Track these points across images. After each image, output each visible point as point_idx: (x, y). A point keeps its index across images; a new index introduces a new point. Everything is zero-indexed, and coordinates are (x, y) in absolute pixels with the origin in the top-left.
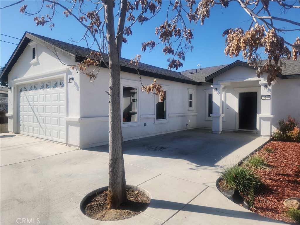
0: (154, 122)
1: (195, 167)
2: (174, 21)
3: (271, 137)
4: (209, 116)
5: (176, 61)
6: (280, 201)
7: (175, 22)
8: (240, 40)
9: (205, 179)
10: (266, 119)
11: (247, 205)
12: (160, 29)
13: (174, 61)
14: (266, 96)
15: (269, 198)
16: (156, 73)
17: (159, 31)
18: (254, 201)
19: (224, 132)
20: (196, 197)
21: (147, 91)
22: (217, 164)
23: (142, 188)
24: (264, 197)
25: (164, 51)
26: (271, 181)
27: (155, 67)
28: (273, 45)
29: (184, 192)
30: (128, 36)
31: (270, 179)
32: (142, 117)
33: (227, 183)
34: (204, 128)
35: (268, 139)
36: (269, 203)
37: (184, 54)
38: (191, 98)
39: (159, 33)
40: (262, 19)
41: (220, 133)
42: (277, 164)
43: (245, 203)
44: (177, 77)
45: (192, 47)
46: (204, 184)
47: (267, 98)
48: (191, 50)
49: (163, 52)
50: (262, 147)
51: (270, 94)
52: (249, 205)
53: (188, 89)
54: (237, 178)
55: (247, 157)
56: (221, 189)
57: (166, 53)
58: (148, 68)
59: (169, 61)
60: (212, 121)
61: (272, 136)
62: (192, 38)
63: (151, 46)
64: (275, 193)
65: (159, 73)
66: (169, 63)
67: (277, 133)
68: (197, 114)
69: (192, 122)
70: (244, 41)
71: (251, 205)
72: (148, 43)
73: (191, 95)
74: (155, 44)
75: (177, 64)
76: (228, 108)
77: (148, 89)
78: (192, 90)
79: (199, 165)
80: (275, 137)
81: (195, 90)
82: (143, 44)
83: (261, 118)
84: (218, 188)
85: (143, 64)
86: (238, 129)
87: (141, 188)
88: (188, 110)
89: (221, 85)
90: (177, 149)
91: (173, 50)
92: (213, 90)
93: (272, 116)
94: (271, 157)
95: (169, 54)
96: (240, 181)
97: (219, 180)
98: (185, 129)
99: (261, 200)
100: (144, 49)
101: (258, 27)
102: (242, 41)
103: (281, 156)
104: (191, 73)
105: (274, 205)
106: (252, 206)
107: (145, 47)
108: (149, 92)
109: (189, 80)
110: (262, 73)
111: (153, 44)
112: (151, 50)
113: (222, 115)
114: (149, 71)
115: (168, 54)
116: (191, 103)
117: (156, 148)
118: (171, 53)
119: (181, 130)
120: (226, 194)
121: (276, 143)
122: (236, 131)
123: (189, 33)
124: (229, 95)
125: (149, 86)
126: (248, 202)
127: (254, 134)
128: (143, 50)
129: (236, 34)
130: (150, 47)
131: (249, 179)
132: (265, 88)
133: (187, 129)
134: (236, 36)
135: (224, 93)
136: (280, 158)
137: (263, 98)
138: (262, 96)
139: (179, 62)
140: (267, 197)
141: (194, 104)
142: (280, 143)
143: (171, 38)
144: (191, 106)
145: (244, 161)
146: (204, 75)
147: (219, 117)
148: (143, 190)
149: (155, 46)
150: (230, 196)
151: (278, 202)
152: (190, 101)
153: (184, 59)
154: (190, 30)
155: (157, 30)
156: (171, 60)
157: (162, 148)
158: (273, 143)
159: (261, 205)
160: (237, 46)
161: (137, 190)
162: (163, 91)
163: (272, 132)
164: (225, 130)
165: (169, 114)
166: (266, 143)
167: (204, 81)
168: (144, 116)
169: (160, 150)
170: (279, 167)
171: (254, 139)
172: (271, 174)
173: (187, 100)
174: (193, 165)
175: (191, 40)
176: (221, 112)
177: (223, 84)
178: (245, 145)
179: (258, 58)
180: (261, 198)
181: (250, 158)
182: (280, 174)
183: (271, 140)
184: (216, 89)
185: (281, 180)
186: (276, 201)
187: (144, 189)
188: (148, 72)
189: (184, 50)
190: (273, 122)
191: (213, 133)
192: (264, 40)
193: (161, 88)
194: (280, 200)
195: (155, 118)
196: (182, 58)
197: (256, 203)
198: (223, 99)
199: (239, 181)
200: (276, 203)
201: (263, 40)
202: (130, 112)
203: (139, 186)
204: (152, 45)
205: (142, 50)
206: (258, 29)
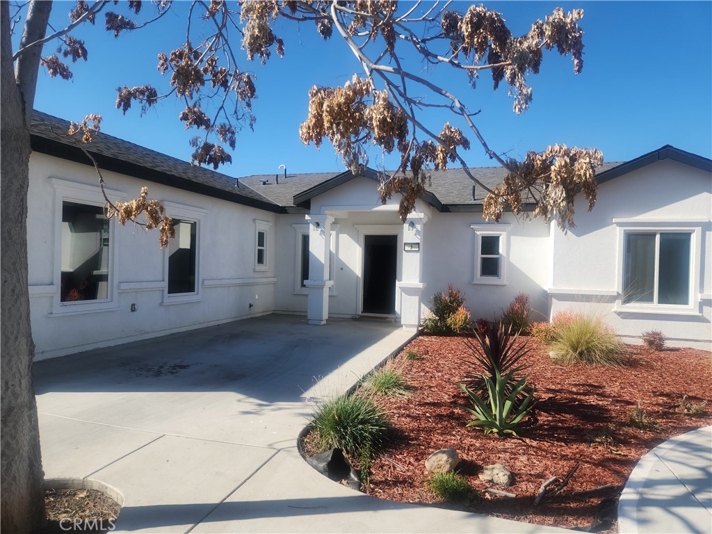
0: (160, 301)
1: (256, 407)
2: (208, 46)
3: (420, 328)
4: (303, 285)
5: (213, 146)
6: (420, 460)
7: (210, 49)
8: (321, 104)
9: (274, 433)
10: (409, 291)
11: (356, 479)
12: (172, 60)
13: (208, 147)
14: (411, 245)
15: (400, 457)
16: (170, 173)
17: (168, 63)
18: (369, 468)
19: (331, 320)
20: (245, 481)
21: (120, 217)
22: (308, 394)
23: (99, 481)
24: (391, 457)
25: (185, 117)
26: (408, 420)
27: (169, 158)
28: (384, 127)
29: (217, 473)
30: (74, 60)
31: (409, 416)
32: (124, 286)
33: (321, 436)
34: (292, 313)
35: (414, 331)
36: (400, 468)
37: (233, 133)
38: (261, 243)
39: (170, 68)
40: (378, 71)
41: (324, 322)
42: (424, 383)
43: (352, 475)
44: (227, 190)
45: (253, 119)
46: (270, 446)
47: (413, 249)
48: (251, 125)
49: (181, 119)
50: (401, 349)
51: (419, 242)
52: (361, 479)
53: (254, 220)
54: (341, 421)
55: (370, 374)
56: (308, 452)
57: (191, 123)
58: (146, 159)
59: (194, 144)
60: (307, 295)
61: (421, 326)
62: (252, 95)
63: (146, 98)
64: (414, 444)
65: (176, 175)
66: (195, 148)
67: (430, 319)
68: (275, 280)
69: (262, 300)
70: (328, 109)
71: (363, 479)
72: (137, 90)
73: (261, 236)
74: (155, 95)
75: (215, 154)
76: (343, 268)
77: (122, 211)
78: (263, 222)
79: (266, 401)
80: (427, 327)
81: (271, 224)
82: (120, 90)
83: (403, 289)
84: (299, 451)
85: (135, 145)
86: (360, 313)
87: (96, 481)
88: (254, 271)
89: (328, 216)
90: (216, 366)
91: (209, 120)
92: (311, 226)
93: (421, 285)
94: (414, 370)
95: (198, 127)
96: (347, 429)
97: (306, 432)
98: (245, 318)
99: (387, 463)
100: (125, 103)
101: (359, 83)
102: (325, 107)
103: (432, 366)
104: (264, 183)
105: (408, 470)
106: (367, 480)
107: (129, 100)
108: (126, 220)
109: (256, 198)
110: (390, 195)
111: (151, 96)
112: (144, 109)
113: (330, 284)
114: (148, 165)
115: (196, 126)
116: (261, 253)
117: (162, 367)
118: (203, 127)
119: (234, 320)
120: (315, 462)
121: (427, 339)
122: (357, 317)
123: (245, 82)
124: (345, 239)
125: (126, 204)
126: (358, 473)
127: (391, 322)
128: (122, 107)
129: (315, 91)
130: (141, 102)
131: (363, 422)
132: (411, 228)
133: (249, 317)
134: (315, 95)
135: (334, 233)
136: (430, 370)
137: (407, 248)
138: (405, 244)
139: (222, 152)
140: (398, 455)
141: (268, 256)
142: (433, 339)
143: (201, 88)
144: (260, 259)
145: (363, 381)
146: (293, 190)
147: (321, 287)
148: (103, 486)
149: (156, 100)
150: (322, 465)
151: (416, 464)
152: (259, 250)
153: (233, 144)
154: (248, 77)
155: (161, 61)
156: (198, 142)
157: (177, 366)
158: (421, 340)
159: (384, 475)
160: (317, 118)
161: (82, 489)
162: (166, 219)
163: (422, 317)
164: (335, 316)
165: (203, 280)
166: (410, 342)
167: (291, 203)
168: (133, 286)
169: (171, 373)
170: (427, 388)
171: (388, 334)
172: (411, 405)
173: (253, 248)
174: (250, 403)
175: (252, 100)
176: (326, 276)
177: (332, 215)
178: (369, 346)
179: (361, 154)
180: (386, 460)
181: (376, 374)
182: (427, 404)
183: (421, 333)
184: (318, 225)
185: (428, 414)
186: (413, 462)
187: (104, 483)
188: (145, 168)
189: (233, 122)
190: (423, 296)
191: (308, 324)
192: (369, 113)
193: (162, 211)
194: (420, 457)
195: (163, 291)
196: (228, 143)
197: (374, 472)
198: (333, 248)
199: (345, 428)
200: (413, 465)
201: (367, 113)
202: (95, 273)
203: (89, 479)
204: (148, 97)
205: (119, 107)
206: (358, 85)
